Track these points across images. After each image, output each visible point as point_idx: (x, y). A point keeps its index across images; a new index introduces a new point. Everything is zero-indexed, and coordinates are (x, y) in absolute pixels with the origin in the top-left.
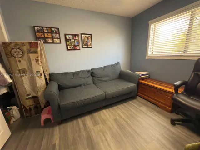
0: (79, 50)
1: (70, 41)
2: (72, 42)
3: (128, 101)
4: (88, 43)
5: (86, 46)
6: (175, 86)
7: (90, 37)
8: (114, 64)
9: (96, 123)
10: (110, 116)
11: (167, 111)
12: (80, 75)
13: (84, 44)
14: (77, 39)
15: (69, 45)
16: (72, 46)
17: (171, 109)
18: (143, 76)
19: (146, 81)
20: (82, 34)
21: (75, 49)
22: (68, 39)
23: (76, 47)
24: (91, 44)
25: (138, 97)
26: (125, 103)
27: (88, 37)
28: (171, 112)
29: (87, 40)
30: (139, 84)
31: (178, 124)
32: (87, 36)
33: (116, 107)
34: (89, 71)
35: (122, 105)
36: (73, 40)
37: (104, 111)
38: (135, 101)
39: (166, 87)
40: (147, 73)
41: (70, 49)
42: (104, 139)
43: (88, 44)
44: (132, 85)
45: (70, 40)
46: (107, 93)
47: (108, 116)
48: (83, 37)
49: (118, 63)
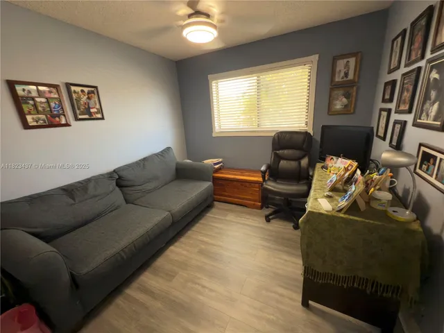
0: (67, 125)
1: (31, 102)
2: (38, 104)
3: (203, 216)
4: (89, 108)
5: (87, 116)
6: (262, 172)
7: (93, 92)
8: (162, 152)
9: (170, 276)
10: (188, 251)
11: (257, 208)
12: (91, 191)
13: (79, 109)
14: (56, 96)
15: (30, 113)
16: (43, 117)
17: (260, 204)
18: (217, 166)
19: (222, 173)
20: (68, 85)
21: (52, 124)
22: (22, 97)
23: (57, 119)
24: (101, 111)
25: (215, 203)
26: (200, 219)
27: (88, 93)
28: (261, 208)
29: (88, 101)
30: (216, 181)
31: (273, 219)
32: (86, 90)
33: (190, 232)
34: (110, 175)
35: (197, 225)
36: (43, 100)
37: (172, 248)
38: (213, 210)
39: (249, 176)
40: (221, 160)
41: (35, 124)
42: (200, 288)
43: (92, 110)
44: (207, 185)
45: (33, 99)
46: (173, 211)
47: (185, 252)
48: (75, 92)
49: (168, 149)
